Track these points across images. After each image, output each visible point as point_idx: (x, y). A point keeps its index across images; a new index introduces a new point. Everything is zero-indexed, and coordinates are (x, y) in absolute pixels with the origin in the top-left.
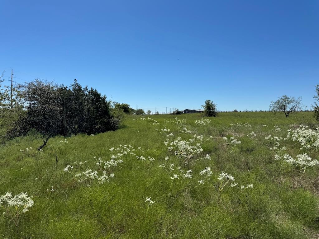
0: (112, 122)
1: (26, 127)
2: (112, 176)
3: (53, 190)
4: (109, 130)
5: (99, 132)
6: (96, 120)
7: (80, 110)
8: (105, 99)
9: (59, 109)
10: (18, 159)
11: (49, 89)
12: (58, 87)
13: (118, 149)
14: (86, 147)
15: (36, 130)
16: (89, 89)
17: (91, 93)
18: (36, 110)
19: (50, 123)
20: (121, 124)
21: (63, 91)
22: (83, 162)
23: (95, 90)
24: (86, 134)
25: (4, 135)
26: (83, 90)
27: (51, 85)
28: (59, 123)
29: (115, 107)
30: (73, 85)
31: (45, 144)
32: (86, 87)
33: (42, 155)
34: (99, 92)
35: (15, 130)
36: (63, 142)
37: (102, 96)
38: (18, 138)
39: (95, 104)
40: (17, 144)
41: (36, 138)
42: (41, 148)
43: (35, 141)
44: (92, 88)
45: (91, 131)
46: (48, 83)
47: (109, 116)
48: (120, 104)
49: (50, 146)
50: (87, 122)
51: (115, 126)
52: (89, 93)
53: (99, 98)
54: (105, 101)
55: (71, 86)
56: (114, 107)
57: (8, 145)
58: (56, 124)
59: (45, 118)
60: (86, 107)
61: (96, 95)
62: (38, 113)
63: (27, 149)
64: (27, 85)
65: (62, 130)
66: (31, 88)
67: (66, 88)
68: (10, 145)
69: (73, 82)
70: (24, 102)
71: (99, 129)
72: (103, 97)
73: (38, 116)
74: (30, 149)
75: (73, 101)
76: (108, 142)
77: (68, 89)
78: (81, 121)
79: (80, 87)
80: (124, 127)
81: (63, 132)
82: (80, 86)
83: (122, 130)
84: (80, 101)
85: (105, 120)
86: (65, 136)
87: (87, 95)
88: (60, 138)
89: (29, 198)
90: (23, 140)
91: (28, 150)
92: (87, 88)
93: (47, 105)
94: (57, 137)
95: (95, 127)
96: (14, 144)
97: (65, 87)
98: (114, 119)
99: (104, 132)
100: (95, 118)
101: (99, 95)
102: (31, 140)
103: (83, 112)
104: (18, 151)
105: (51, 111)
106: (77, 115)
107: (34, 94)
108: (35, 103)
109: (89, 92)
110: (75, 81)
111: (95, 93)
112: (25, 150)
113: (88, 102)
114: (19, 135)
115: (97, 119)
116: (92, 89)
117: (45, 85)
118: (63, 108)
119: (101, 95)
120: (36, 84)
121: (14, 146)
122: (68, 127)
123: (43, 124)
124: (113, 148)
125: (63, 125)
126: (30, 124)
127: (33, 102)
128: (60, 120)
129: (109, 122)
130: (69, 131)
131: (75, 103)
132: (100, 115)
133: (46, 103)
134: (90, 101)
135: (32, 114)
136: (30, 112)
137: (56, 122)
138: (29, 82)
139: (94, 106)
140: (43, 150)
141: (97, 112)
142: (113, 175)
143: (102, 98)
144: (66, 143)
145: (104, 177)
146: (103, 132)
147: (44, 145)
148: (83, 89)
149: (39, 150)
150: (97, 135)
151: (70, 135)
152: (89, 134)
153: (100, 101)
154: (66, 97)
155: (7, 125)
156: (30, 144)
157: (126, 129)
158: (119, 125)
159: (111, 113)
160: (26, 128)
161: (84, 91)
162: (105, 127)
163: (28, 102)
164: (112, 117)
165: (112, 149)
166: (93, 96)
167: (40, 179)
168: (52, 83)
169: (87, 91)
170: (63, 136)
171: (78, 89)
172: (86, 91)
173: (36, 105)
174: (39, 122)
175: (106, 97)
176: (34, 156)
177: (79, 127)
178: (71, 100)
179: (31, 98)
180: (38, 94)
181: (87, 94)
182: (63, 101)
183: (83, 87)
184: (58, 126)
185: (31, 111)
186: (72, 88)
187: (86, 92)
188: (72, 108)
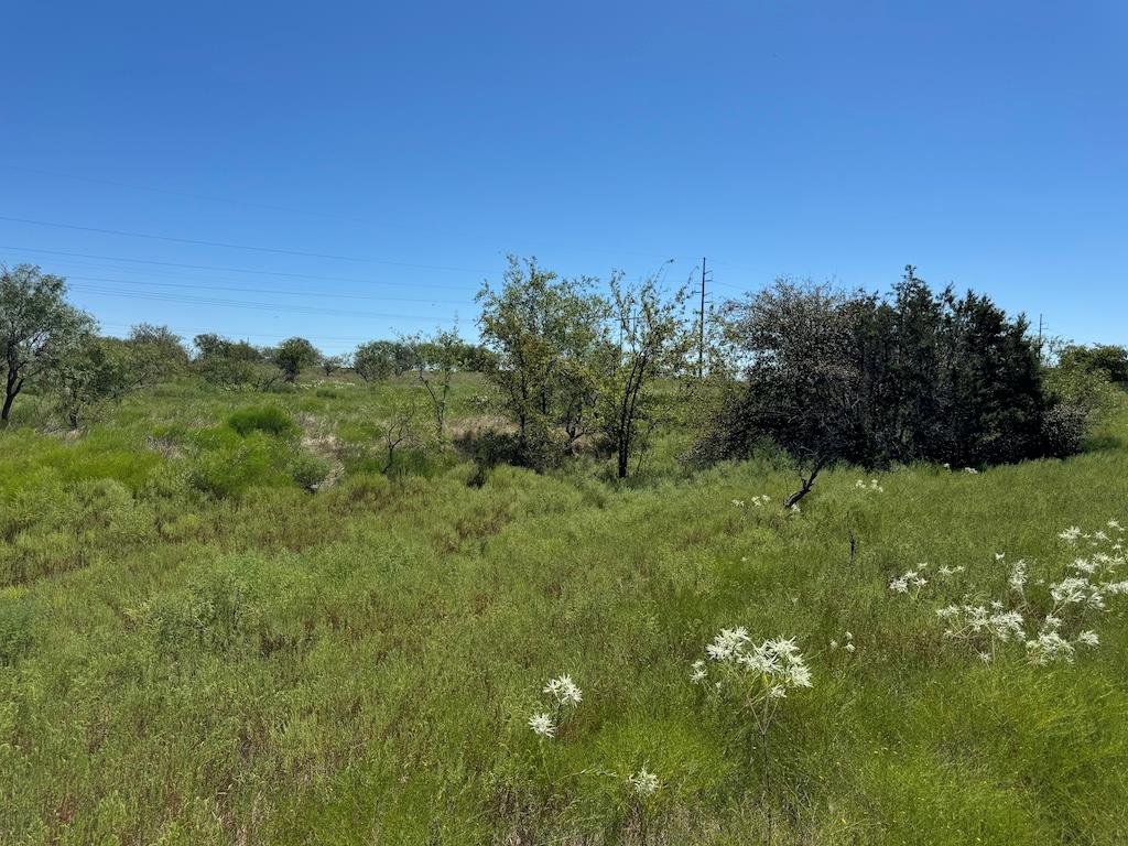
0: (1052, 424)
1: (744, 431)
2: (1089, 642)
3: (850, 647)
4: (1039, 456)
5: (995, 462)
6: (984, 414)
7: (923, 378)
8: (1021, 332)
9: (847, 373)
10: (730, 529)
11: (817, 309)
12: (847, 299)
13: (1101, 535)
14: (949, 513)
15: (776, 442)
16: (960, 295)
17: (967, 310)
18: (773, 379)
19: (817, 421)
20: (1094, 432)
21: (861, 310)
22: (950, 568)
23: (984, 299)
24: (947, 465)
25: (688, 453)
26: (935, 301)
27: (822, 293)
28: (844, 423)
29: (1062, 362)
30: (898, 289)
31: (806, 490)
32: (948, 291)
33: (798, 524)
34: (998, 304)
35: (715, 439)
36: (864, 486)
37: (1011, 319)
38: (725, 465)
39: (982, 352)
40: (722, 482)
41: (775, 469)
42: (794, 501)
43: (775, 477)
44: (970, 292)
45: (963, 454)
46: (812, 290)
47: (1037, 395)
48: (1083, 348)
49: (823, 497)
50: (945, 422)
51: (1065, 441)
52: (959, 311)
53: (998, 328)
54: (1024, 339)
55: (891, 290)
56: (1055, 361)
57: (699, 482)
58: (835, 425)
59: (801, 403)
60: (945, 363)
61: (985, 318)
62: (780, 387)
63: (754, 499)
64: (750, 301)
65: (859, 447)
66: (760, 308)
67: (875, 299)
68: (707, 483)
69: (900, 277)
70: (741, 354)
71: (997, 450)
72: (1013, 322)
73: (780, 397)
74: (762, 501)
75: (895, 343)
76: (1042, 504)
77: (878, 303)
78: (924, 419)
79: (924, 294)
80: (1109, 444)
81: (863, 454)
82: (924, 289)
83: (1099, 456)
84: (923, 344)
85: (1020, 414)
86: (869, 466)
87: (948, 320)
88: (850, 473)
89: (798, 659)
90: (738, 470)
91: (757, 504)
92: (952, 293)
93: (809, 362)
94: (840, 470)
95: (975, 439)
96: (716, 482)
97: (869, 298)
98: (1062, 411)
99: (1016, 463)
100: (983, 408)
101: (999, 317)
102: (761, 474)
103: (934, 384)
104: (728, 503)
105: (822, 380)
106: (911, 395)
107: (769, 327)
108: (773, 357)
109: (958, 307)
110: (907, 273)
111: (982, 312)
112: (749, 504)
113: (953, 346)
114: (726, 456)
115: (989, 411)
116: (970, 295)
117: (803, 297)
118: (862, 370)
119: (1007, 316)
120: (776, 295)
121: (716, 488)
122: (879, 435)
123: (795, 423)
124: (1077, 531)
125: (859, 428)
126: (755, 424)
127: (766, 355)
128: (850, 412)
129: (1040, 421)
130: (879, 452)
131: (904, 350)
132: (999, 394)
133: (806, 355)
134: (960, 342)
135: (762, 392)
136: (756, 386)
137: (837, 418)
138: (757, 290)
139: (977, 360)
140: (801, 507)
141: (988, 384)
142: (1091, 638)
143: (1011, 327)
144: (875, 494)
145: (1049, 640)
146: (1015, 461)
147: (802, 493)
148: (934, 296)
149: (789, 507)
150: (989, 470)
151: (885, 466)
152: (957, 466)
153: (1003, 339)
154: (873, 333)
155: (698, 425)
156: (759, 485)
157: (1119, 453)
158: (1084, 436)
159: (1047, 386)
160: (745, 436)
161: (939, 305)
162: (1021, 440)
163: (752, 353)
164: (1054, 401)
165: (1070, 534)
166: (972, 320)
167: (803, 601)
168: (827, 286)
169: (953, 307)
170: (859, 469)
171: (918, 302)
172: (948, 305)
173: (774, 364)
174: (781, 417)
175: (1026, 321)
176: (774, 524)
177: (918, 437)
178: (889, 343)
179: (761, 342)
180: (783, 329)
181: (951, 315)
182: (860, 345)
183: (936, 292)
184: (842, 432)
185: (761, 382)
186: (895, 298)
187: (947, 310)
188: (894, 371)
